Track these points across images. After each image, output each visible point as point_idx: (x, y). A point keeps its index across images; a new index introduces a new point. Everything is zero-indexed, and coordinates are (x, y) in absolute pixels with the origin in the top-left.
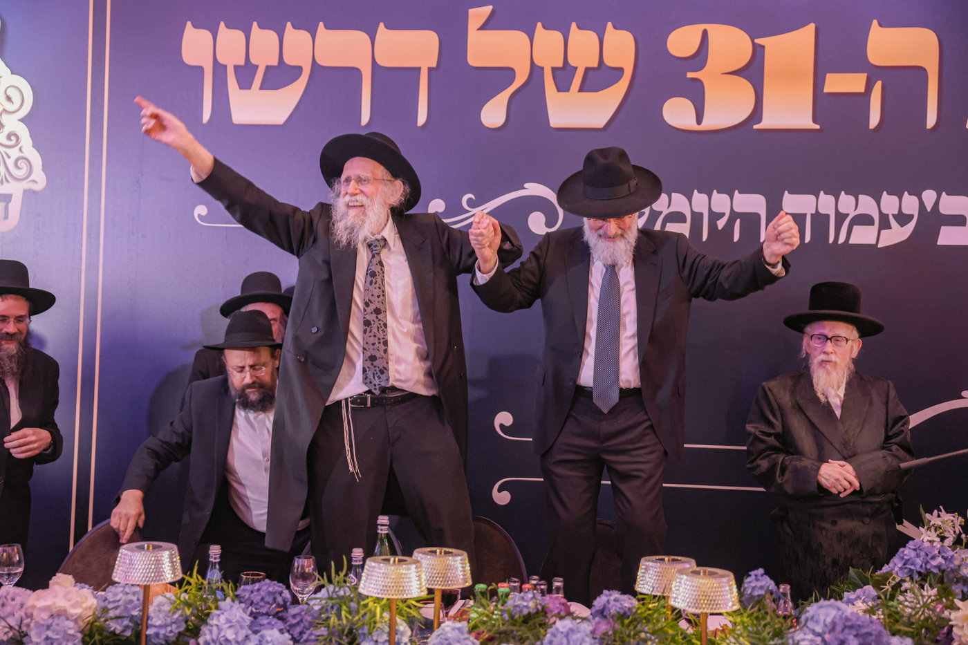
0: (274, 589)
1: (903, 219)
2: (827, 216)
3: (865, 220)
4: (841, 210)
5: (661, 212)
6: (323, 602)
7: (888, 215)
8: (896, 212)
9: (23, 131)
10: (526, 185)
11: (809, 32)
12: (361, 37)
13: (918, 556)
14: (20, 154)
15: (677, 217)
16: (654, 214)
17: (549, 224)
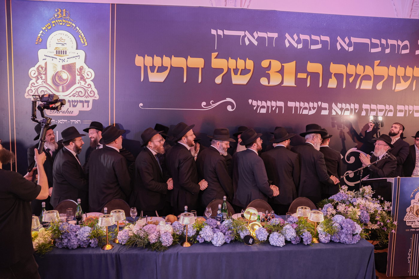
1: (314, 108)
2: (298, 107)
3: (305, 108)
4: (301, 106)
5: (260, 106)
7: (311, 107)
8: (313, 107)
9: (92, 84)
10: (226, 99)
11: (294, 63)
12: (183, 59)
13: (340, 196)
14: (91, 90)
15: (263, 107)
16: (258, 106)
17: (232, 108)
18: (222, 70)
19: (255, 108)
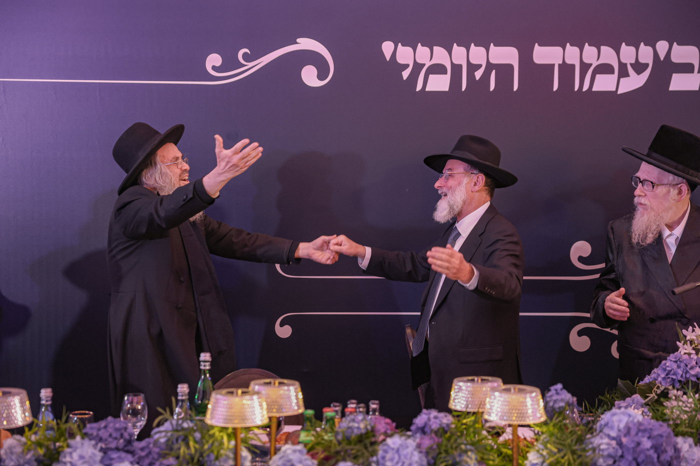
0: (120, 425)
1: (639, 67)
2: (573, 66)
3: (605, 69)
4: (586, 60)
5: (424, 65)
6: (169, 434)
7: (626, 64)
8: (633, 62)
10: (298, 40)
13: (679, 367)
15: (438, 69)
16: (418, 67)
17: (321, 77)
19: (406, 74)
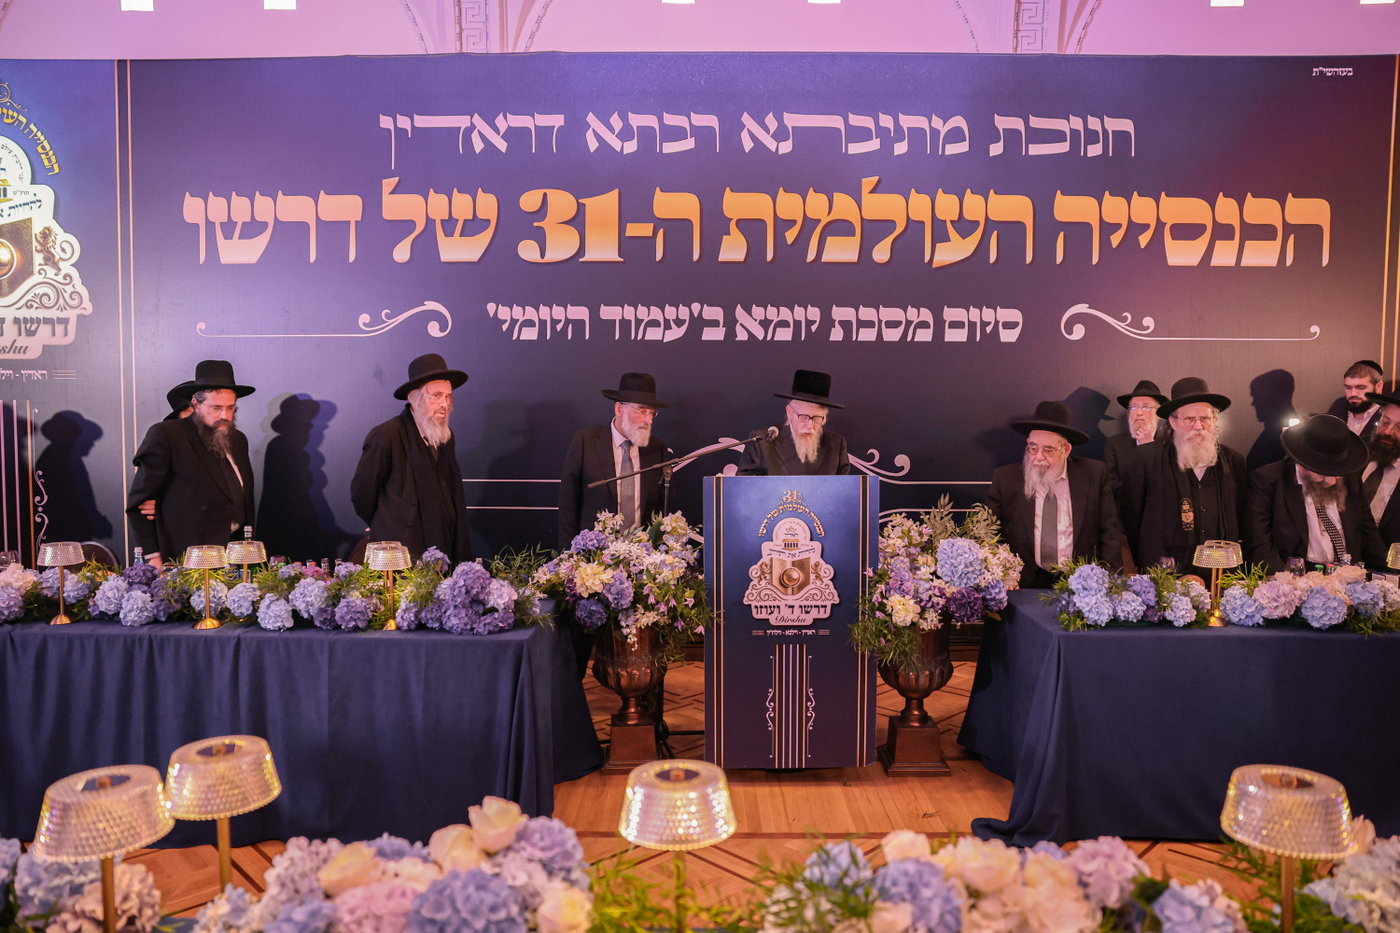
1: (679, 322)
2: (630, 321)
3: (654, 323)
4: (639, 317)
5: (518, 320)
7: (669, 320)
8: (675, 318)
9: (74, 273)
10: (426, 303)
11: (614, 195)
12: (308, 201)
14: (73, 290)
15: (529, 323)
16: (514, 322)
17: (442, 330)
18: (410, 225)
19: (505, 327)
